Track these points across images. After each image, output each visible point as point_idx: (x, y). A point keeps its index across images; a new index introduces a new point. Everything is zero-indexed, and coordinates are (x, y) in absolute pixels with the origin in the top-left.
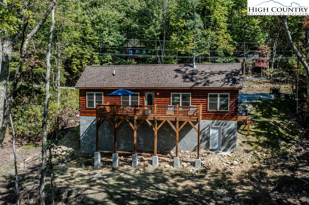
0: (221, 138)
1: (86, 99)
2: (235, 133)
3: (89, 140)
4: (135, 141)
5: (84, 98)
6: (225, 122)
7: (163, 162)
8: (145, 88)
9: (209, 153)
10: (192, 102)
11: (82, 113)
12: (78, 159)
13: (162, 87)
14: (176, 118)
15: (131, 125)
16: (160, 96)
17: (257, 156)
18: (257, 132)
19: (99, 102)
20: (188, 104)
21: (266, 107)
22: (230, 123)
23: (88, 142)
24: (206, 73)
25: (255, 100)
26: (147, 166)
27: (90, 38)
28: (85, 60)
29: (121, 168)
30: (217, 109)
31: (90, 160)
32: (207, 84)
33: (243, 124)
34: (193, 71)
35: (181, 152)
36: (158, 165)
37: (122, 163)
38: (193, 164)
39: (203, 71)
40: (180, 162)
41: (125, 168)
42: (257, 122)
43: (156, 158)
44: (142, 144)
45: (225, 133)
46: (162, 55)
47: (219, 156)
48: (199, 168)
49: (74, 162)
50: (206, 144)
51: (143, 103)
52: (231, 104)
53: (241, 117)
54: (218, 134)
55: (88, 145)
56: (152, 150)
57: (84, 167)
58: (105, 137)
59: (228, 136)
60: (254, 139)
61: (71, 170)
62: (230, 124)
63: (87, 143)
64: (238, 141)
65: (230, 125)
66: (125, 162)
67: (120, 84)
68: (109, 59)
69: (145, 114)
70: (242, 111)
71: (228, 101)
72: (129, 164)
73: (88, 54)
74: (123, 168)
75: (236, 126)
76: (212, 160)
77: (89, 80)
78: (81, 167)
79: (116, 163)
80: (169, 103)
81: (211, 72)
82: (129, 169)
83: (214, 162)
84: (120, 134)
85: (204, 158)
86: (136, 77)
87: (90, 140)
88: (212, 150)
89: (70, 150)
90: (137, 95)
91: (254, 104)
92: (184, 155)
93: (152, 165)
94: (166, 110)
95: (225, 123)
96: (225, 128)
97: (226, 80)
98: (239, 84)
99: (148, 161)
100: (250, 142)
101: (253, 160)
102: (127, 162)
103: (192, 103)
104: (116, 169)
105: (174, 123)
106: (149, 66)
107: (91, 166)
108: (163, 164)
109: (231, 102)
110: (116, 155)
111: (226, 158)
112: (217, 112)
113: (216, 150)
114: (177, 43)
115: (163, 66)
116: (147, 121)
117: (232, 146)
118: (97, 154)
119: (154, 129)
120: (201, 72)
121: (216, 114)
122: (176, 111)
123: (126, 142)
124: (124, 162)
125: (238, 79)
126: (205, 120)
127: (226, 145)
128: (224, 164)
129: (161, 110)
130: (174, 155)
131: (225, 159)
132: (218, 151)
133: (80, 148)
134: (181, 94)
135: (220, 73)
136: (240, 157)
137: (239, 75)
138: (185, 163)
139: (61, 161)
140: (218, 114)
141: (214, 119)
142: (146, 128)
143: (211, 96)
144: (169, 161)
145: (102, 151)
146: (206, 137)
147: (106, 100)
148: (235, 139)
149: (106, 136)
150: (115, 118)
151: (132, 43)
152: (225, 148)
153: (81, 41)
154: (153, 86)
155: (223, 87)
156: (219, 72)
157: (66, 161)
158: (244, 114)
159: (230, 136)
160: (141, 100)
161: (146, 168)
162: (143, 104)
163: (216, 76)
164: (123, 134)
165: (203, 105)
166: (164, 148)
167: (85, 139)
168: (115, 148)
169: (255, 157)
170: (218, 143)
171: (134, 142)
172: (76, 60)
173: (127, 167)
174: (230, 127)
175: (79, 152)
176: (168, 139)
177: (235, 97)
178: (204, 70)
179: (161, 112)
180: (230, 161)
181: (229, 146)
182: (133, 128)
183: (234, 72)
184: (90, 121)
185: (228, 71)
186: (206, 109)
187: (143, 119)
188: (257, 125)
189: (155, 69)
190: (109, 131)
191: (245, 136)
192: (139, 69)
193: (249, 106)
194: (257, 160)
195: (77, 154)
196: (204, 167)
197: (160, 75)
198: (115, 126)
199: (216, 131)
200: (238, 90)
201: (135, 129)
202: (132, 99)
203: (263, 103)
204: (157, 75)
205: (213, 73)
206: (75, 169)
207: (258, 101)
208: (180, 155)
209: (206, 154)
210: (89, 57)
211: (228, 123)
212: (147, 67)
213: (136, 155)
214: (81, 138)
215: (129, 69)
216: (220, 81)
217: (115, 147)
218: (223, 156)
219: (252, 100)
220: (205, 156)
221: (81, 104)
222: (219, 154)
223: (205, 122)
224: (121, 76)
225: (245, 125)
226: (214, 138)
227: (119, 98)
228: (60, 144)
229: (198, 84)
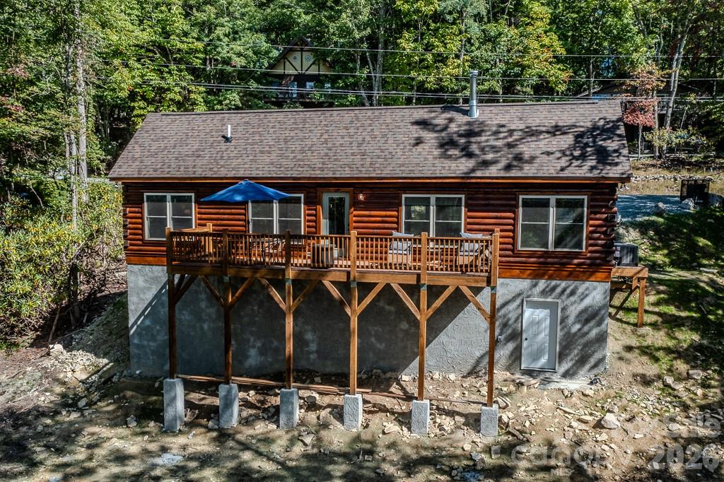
0: (559, 334)
1: (142, 213)
2: (604, 320)
3: (153, 338)
4: (290, 347)
5: (137, 209)
6: (572, 284)
7: (376, 412)
8: (320, 178)
9: (522, 384)
10: (469, 224)
11: (134, 255)
12: (121, 395)
13: (374, 175)
14: (419, 275)
15: (277, 297)
16: (367, 205)
17: (675, 397)
18: (665, 313)
19: (182, 222)
20: (456, 230)
21: (677, 237)
22: (587, 289)
23: (152, 344)
24: (511, 132)
25: (644, 216)
26: (325, 426)
27: (180, 45)
28: (169, 107)
29: (246, 433)
30: (546, 245)
31: (154, 398)
32: (516, 166)
33: (621, 290)
34: (469, 123)
35: (432, 378)
36: (360, 423)
37: (251, 415)
38: (474, 422)
39: (503, 126)
40: (431, 414)
41: (258, 432)
42: (661, 282)
43: (356, 400)
44: (313, 352)
45: (571, 319)
46: (376, 88)
47: (556, 395)
48: (491, 435)
49: (108, 405)
50: (512, 353)
51: (317, 227)
52: (591, 229)
53: (620, 271)
54: (548, 322)
55: (153, 353)
56: (345, 370)
57: (135, 424)
58: (202, 328)
59: (580, 330)
60: (658, 338)
61: (93, 434)
62: (587, 292)
63: (150, 346)
64: (613, 346)
65: (587, 295)
66: (258, 408)
67: (246, 166)
68: (233, 103)
69: (318, 262)
70: (621, 251)
71: (582, 221)
72: (273, 416)
73: (177, 89)
74: (250, 432)
75: (605, 298)
76: (532, 407)
77: (152, 156)
78: (126, 423)
79: (232, 415)
80: (395, 226)
81: (527, 127)
82: (271, 435)
83: (541, 416)
84: (246, 319)
85: (508, 400)
86: (296, 146)
87: (159, 338)
88: (529, 373)
89: (101, 365)
90: (298, 200)
91: (643, 228)
92: (444, 388)
93: (343, 423)
94: (386, 247)
95: (571, 288)
96: (572, 304)
97: (577, 153)
98: (620, 167)
99: (329, 410)
100: (647, 347)
101: (666, 411)
102: (265, 410)
103: (469, 227)
104: (229, 435)
105: (413, 290)
106: (335, 113)
107: (155, 421)
108: (376, 420)
109: (591, 222)
110: (229, 391)
111: (578, 402)
112: (547, 254)
113: (542, 371)
114: (416, 58)
115: (377, 113)
116: (326, 283)
117: (592, 361)
118: (173, 385)
119: (348, 311)
120: (494, 129)
121: (541, 260)
122: (420, 251)
123: (263, 345)
124: (258, 411)
125: (616, 151)
126: (507, 281)
127: (572, 355)
128: (575, 424)
129: (372, 247)
130: (413, 389)
131: (574, 406)
132: (547, 375)
133: (129, 360)
134: (433, 198)
135: (556, 130)
136: (620, 397)
137: (616, 138)
138: (448, 419)
139: (70, 402)
140: (549, 260)
141: (537, 276)
142: (325, 303)
143: (526, 204)
144: (397, 409)
145: (189, 377)
146: (509, 331)
147: (204, 216)
148: (602, 339)
149: (206, 326)
150: (226, 275)
151: (297, 64)
152: (572, 367)
153: (158, 55)
154: (347, 173)
155: (566, 174)
156: (552, 127)
157: (82, 403)
158: (627, 260)
159: (586, 328)
160: (309, 215)
161: (323, 433)
162: (315, 227)
163: (543, 142)
164: (256, 319)
165: (501, 231)
166: (382, 363)
167: (144, 332)
168: (227, 369)
169: (668, 399)
170: (547, 349)
171: (287, 350)
172: (142, 105)
173: (266, 430)
174: (587, 302)
175: (125, 373)
176: (394, 338)
177: (606, 207)
178: (503, 123)
179: (370, 255)
180: (591, 414)
181: (582, 361)
182: (283, 306)
183: (598, 128)
184: (155, 279)
185: (582, 124)
186: (510, 246)
187: (313, 277)
188: (663, 292)
189: (352, 122)
190: (212, 311)
191: (629, 328)
192: (304, 121)
193: (628, 232)
194: (677, 409)
195: (119, 378)
196: (509, 433)
197: (368, 138)
198: (227, 299)
199: (542, 314)
200: (616, 185)
201: (290, 308)
202: (281, 215)
203: (667, 224)
204: (360, 139)
205: (533, 130)
206: (104, 432)
207: (654, 218)
208: (431, 387)
209: (512, 388)
210: (178, 98)
211: (580, 290)
212: (328, 114)
213: (293, 392)
214: (132, 332)
215: (273, 120)
216: (558, 155)
217: (227, 364)
218: (566, 393)
219: (634, 215)
220: (509, 394)
221: (130, 229)
222: (553, 386)
223: (507, 284)
224: (249, 144)
225: (626, 294)
226: (536, 335)
227: (243, 211)
228: (78, 343)
229: (486, 164)
